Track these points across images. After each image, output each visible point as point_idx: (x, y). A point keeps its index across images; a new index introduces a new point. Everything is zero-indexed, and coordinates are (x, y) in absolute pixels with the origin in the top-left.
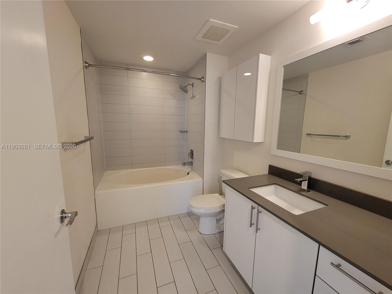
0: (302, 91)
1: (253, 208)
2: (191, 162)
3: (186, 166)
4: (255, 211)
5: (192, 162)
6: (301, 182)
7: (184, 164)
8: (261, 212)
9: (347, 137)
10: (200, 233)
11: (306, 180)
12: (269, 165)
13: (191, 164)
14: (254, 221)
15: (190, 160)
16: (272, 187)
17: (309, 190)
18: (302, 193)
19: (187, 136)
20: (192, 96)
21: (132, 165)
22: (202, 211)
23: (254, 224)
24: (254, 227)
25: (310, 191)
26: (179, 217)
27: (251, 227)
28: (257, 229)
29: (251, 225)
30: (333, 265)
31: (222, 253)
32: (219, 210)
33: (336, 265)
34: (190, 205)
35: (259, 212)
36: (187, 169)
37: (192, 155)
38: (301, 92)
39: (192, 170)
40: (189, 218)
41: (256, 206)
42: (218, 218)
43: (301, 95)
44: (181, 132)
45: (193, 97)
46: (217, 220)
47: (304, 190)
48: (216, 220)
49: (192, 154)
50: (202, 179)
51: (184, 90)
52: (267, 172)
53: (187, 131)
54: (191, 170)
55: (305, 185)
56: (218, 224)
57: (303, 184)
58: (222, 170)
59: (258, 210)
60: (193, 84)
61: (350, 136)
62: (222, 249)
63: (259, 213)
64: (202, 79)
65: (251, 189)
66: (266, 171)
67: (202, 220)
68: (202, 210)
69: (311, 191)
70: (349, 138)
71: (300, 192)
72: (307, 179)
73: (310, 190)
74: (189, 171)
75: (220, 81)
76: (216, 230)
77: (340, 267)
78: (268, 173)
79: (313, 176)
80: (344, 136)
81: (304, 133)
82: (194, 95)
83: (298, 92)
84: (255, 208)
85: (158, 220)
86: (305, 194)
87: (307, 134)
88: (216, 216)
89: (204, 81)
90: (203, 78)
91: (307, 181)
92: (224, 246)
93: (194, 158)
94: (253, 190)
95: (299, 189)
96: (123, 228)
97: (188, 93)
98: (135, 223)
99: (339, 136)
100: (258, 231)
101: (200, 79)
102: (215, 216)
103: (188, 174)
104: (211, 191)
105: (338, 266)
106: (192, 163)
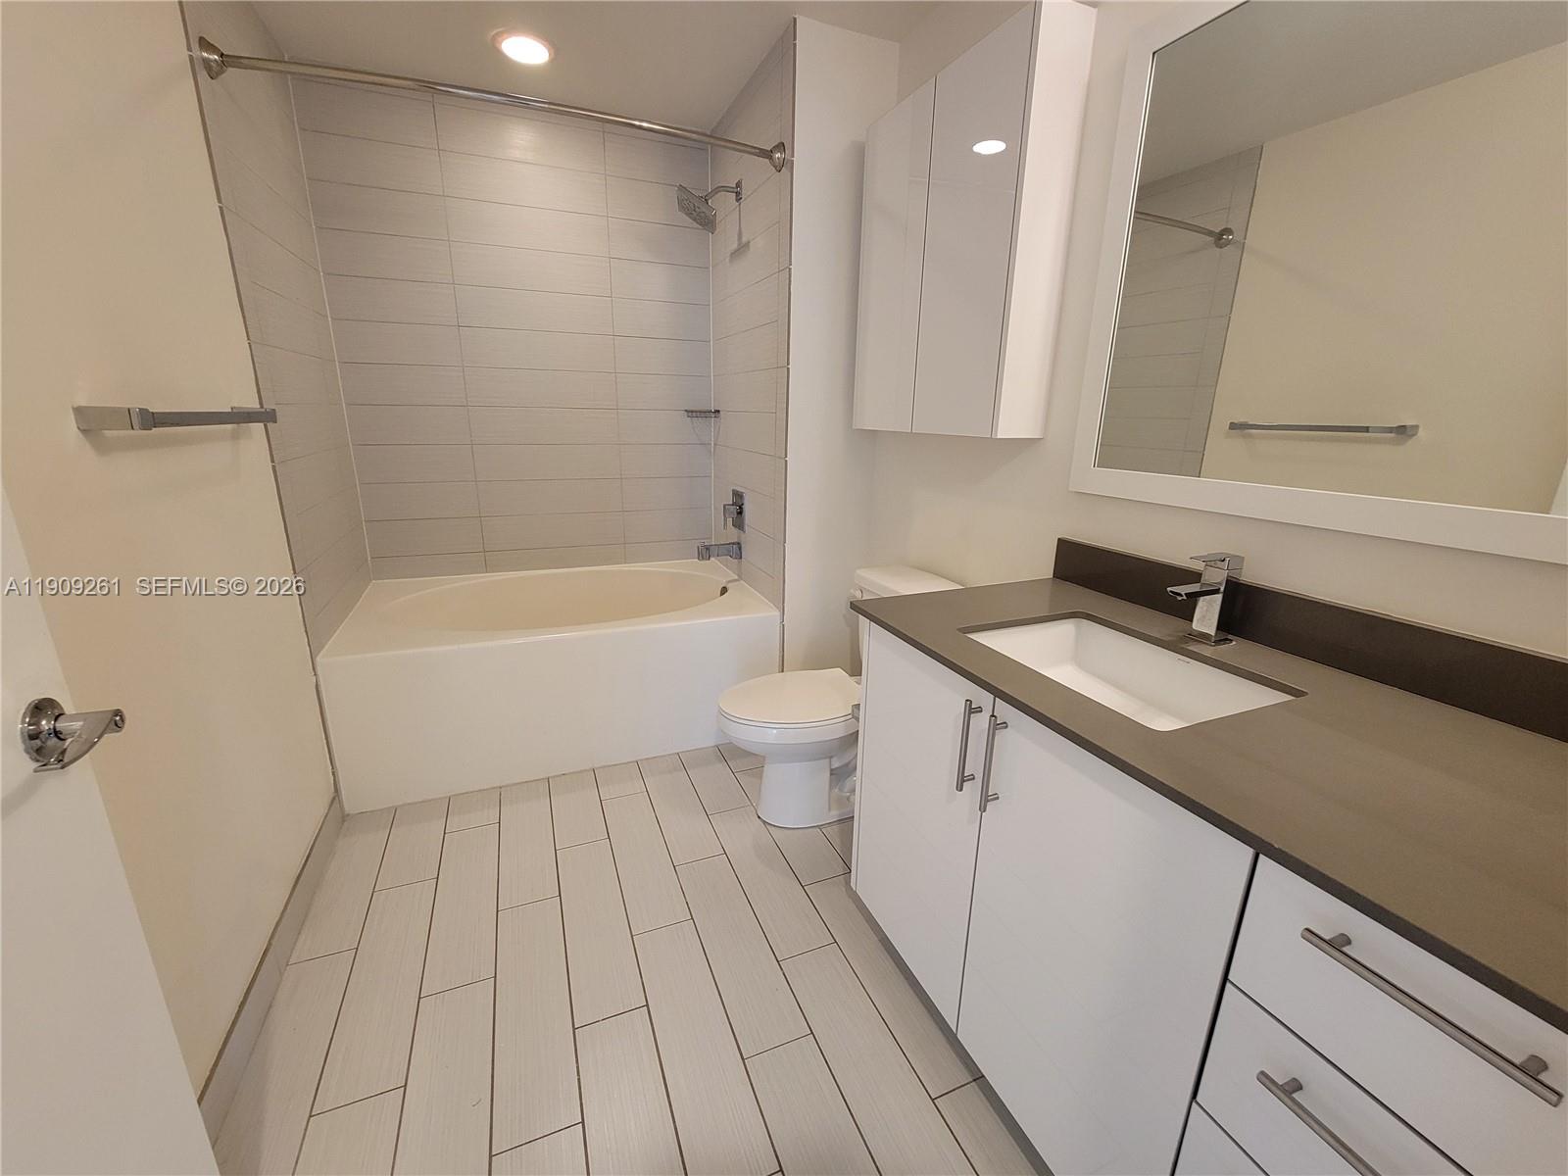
0: (1228, 231)
1: (971, 708)
2: (733, 544)
3: (712, 559)
4: (981, 722)
5: (739, 543)
6: (1194, 597)
7: (705, 552)
8: (1005, 725)
9: (1403, 432)
10: (764, 822)
11: (1216, 592)
12: (1060, 540)
13: (736, 550)
14: (974, 766)
15: (732, 534)
16: (1066, 629)
17: (1222, 636)
18: (1194, 648)
19: (719, 432)
20: (735, 246)
21: (487, 559)
22: (771, 736)
23: (974, 779)
24: (972, 790)
25: (1227, 639)
26: (682, 763)
27: (961, 790)
28: (986, 799)
29: (962, 780)
30: (1315, 939)
31: (850, 897)
32: (839, 732)
33: (1327, 938)
34: (722, 713)
35: (996, 725)
36: (718, 570)
37: (740, 513)
38: (1220, 238)
39: (738, 575)
40: (721, 767)
41: (984, 698)
42: (836, 764)
43: (1218, 249)
44: (691, 413)
45: (742, 248)
46: (833, 772)
47: (1203, 637)
48: (831, 774)
49: (737, 509)
50: (777, 613)
51: (698, 211)
52: (1046, 570)
53: (718, 411)
54: (736, 577)
55: (1207, 616)
56: (841, 790)
57: (1202, 608)
58: (858, 571)
59: (993, 716)
60: (738, 185)
61: (1417, 427)
62: (848, 882)
63: (995, 729)
64: (777, 155)
65: (973, 636)
66: (1043, 566)
67: (773, 773)
68: (775, 731)
69: (1231, 641)
70: (1414, 435)
71: (1183, 646)
72: (1222, 589)
73: (1230, 637)
74: (730, 582)
75: (859, 161)
76: (830, 809)
77: (1345, 949)
78: (1050, 574)
79: (1249, 576)
80: (1390, 430)
81: (1222, 417)
82: (744, 240)
83: (1210, 233)
84: (979, 710)
85: (595, 776)
86: (1207, 651)
87: (1233, 426)
88: (831, 757)
89: (784, 166)
90: (781, 147)
91: (1219, 598)
92: (853, 869)
93: (746, 528)
94: (983, 638)
95: (1181, 634)
96: (448, 806)
97: (716, 232)
98: (501, 788)
99: (1366, 429)
100: (990, 806)
101: (767, 154)
102: (825, 758)
103: (724, 590)
104: (817, 661)
105: (1337, 946)
106: (740, 549)
